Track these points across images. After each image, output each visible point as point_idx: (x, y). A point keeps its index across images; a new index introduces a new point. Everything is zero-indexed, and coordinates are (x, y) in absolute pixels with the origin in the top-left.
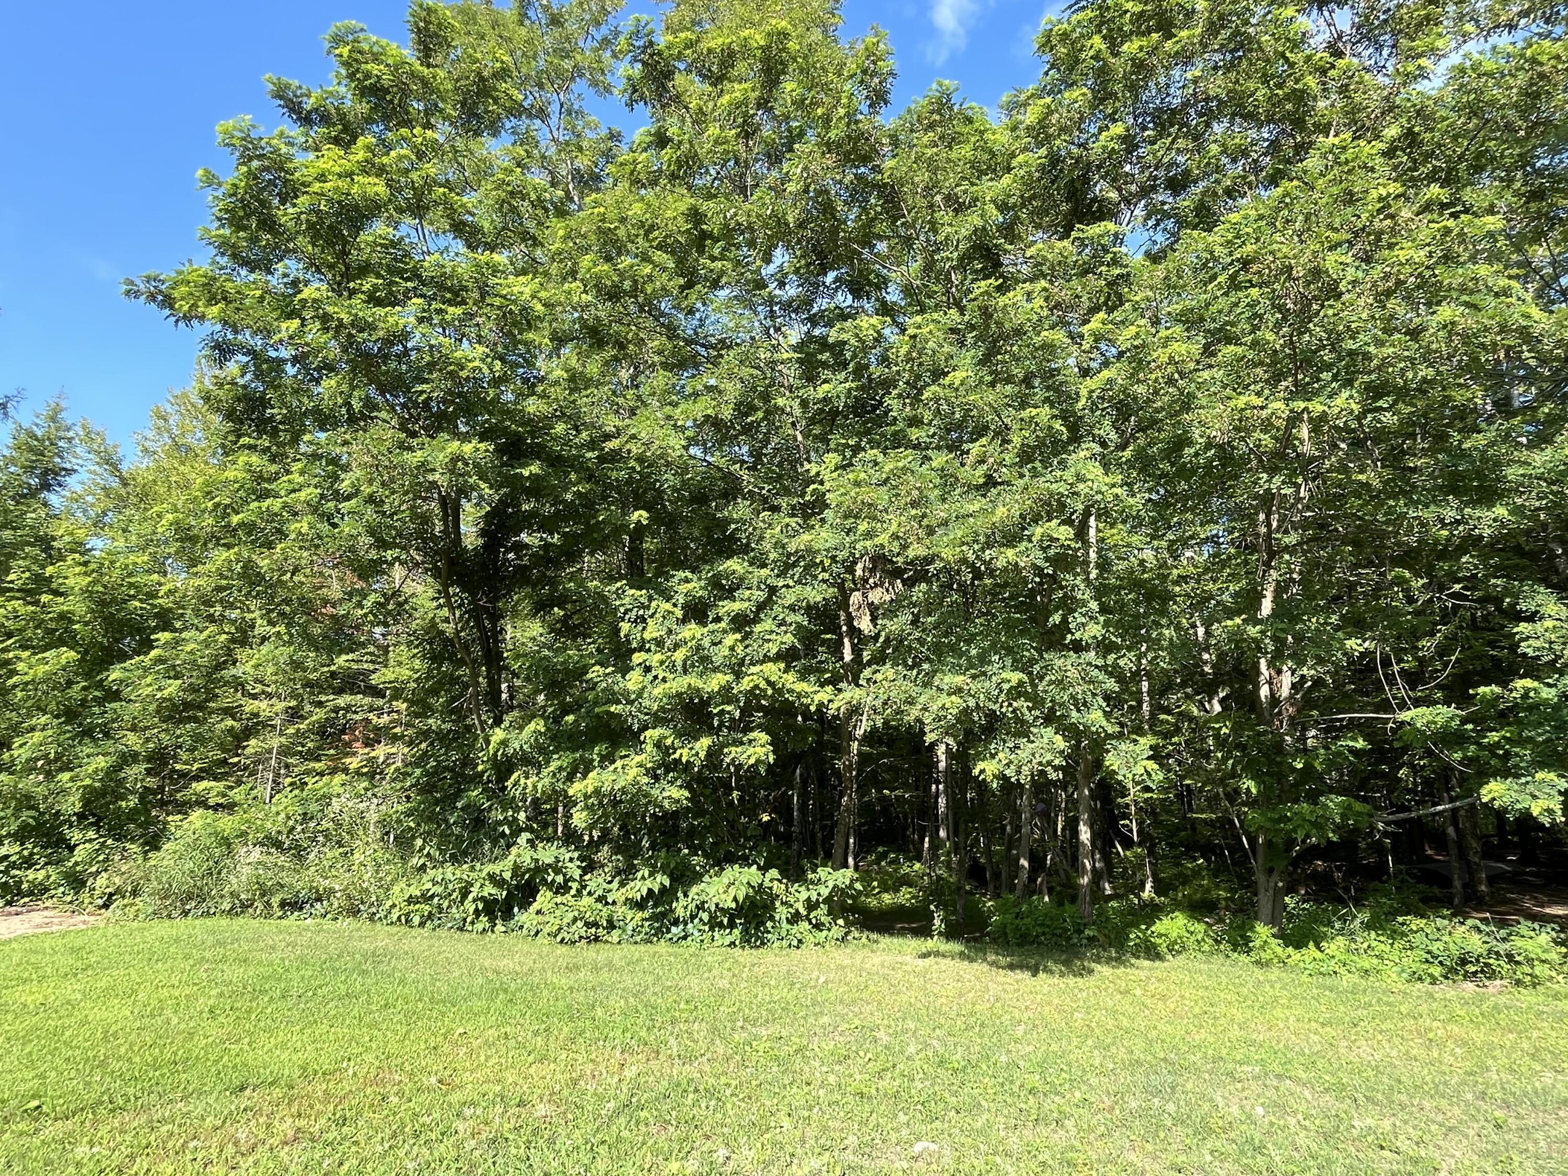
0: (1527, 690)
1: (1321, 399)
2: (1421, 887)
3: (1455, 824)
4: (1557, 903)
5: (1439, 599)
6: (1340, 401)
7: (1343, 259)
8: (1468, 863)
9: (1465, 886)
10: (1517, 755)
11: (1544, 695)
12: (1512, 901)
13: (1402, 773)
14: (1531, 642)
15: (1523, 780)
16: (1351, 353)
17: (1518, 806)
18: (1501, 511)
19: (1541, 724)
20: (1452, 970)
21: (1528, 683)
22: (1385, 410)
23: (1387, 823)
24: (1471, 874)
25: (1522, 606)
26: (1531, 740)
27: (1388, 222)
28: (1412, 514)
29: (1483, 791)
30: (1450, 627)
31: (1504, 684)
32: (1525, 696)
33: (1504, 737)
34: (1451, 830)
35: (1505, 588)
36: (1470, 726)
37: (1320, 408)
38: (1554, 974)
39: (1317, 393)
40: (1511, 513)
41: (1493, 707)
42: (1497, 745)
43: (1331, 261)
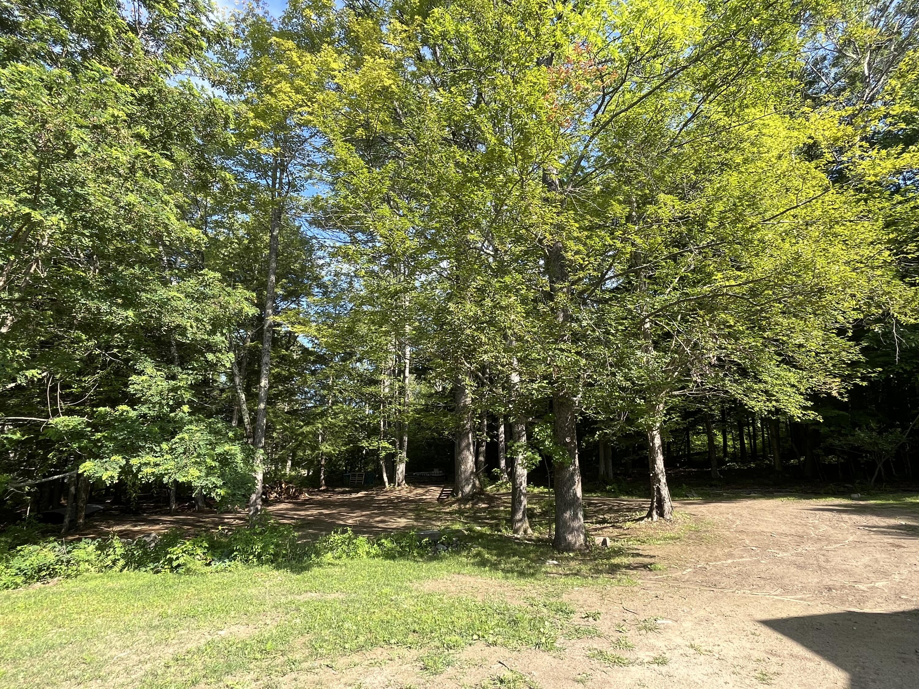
0: (123, 411)
1: (42, 212)
2: (41, 525)
3: (76, 485)
4: (118, 524)
5: (104, 355)
6: (54, 219)
7: (83, 136)
8: (77, 506)
9: (71, 521)
10: (106, 446)
11: (130, 415)
12: (95, 527)
13: (50, 456)
14: (135, 386)
15: (104, 460)
16: (77, 195)
17: (96, 475)
18: (130, 313)
19: (123, 430)
20: (32, 577)
21: (124, 407)
22: (87, 236)
23: (32, 486)
24: (76, 513)
25: (137, 367)
26: (115, 438)
27: (114, 131)
28: (83, 301)
29: (81, 467)
30: (104, 372)
31: (113, 407)
32: (121, 414)
33: (104, 436)
34: (73, 489)
35: (133, 355)
36: (89, 429)
37: (40, 218)
38: (90, 567)
39: (42, 207)
40: (135, 315)
41: (103, 419)
42: (99, 440)
43: (75, 134)
